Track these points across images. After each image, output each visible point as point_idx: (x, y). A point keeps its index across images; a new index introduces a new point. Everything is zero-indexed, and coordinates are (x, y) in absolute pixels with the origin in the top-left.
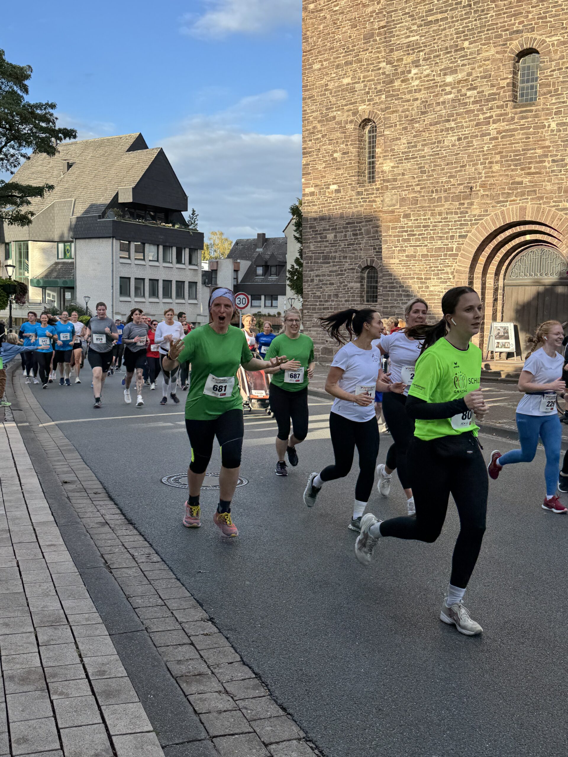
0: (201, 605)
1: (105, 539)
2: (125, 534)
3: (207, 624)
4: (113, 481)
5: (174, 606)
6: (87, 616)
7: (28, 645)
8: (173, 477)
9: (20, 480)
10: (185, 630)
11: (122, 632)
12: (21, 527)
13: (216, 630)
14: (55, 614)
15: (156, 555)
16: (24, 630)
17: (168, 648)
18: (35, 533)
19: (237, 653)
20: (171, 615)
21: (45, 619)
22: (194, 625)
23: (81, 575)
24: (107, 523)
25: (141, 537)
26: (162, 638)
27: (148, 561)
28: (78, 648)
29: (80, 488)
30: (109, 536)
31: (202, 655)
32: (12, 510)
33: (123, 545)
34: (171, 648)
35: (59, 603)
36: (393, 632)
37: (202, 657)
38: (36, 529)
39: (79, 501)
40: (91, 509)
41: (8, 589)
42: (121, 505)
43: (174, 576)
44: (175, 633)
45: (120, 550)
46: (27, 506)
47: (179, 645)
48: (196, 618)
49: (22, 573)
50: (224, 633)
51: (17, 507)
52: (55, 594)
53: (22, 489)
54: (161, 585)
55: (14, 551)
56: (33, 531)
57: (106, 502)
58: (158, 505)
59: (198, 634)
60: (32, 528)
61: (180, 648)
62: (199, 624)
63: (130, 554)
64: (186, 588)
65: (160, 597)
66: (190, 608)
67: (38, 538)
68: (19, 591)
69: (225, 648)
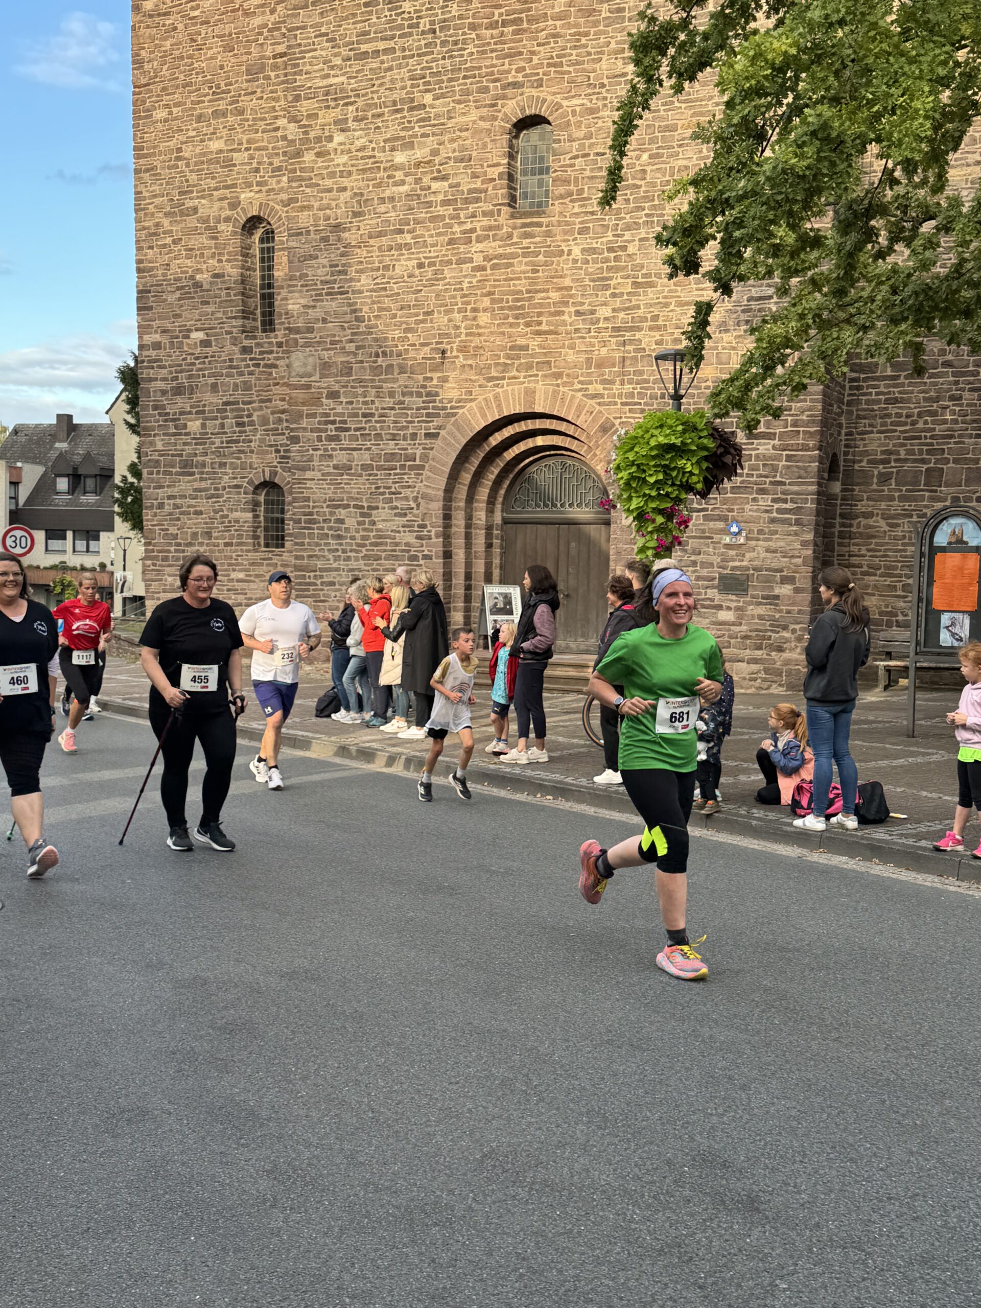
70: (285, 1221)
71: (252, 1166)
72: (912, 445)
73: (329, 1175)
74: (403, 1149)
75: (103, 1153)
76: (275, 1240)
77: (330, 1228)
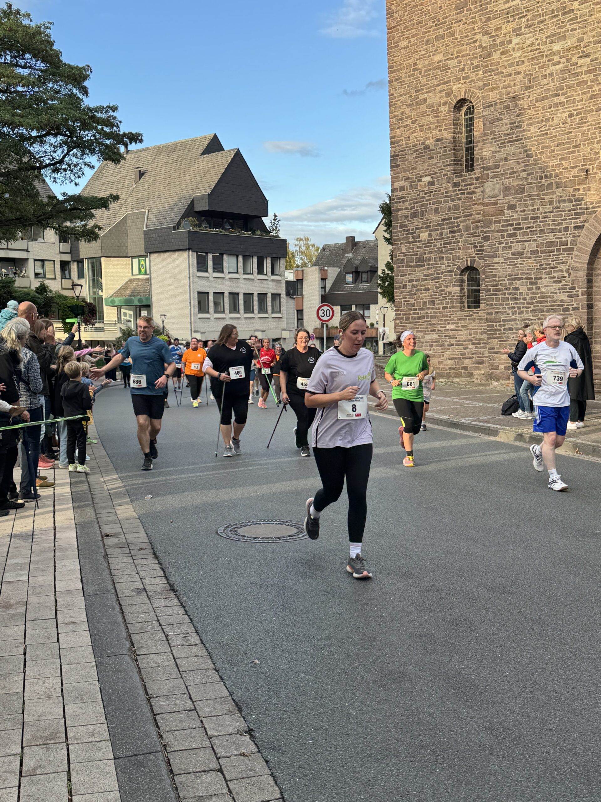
0: (240, 710)
1: (138, 613)
2: (163, 605)
3: (243, 738)
4: (161, 533)
5: (205, 712)
6: (91, 728)
7: (8, 774)
8: (231, 526)
9: (55, 535)
10: (215, 748)
11: (131, 754)
12: (42, 598)
13: (254, 748)
14: (52, 726)
15: (195, 635)
16: (9, 752)
17: (189, 776)
18: (56, 606)
19: (277, 785)
20: (199, 724)
21: (39, 734)
22: (227, 741)
23: (97, 666)
24: (145, 589)
25: (182, 609)
26: (184, 760)
27: (185, 643)
28: (69, 780)
29: (122, 543)
30: (144, 608)
31: (231, 788)
32: (37, 574)
33: (158, 621)
34: (192, 776)
35: (62, 709)
36: (487, 752)
37: (230, 791)
38: (58, 600)
39: (117, 560)
40: (130, 570)
41: (5, 687)
42: (165, 565)
43: (212, 665)
44: (201, 752)
45: (153, 627)
46: (55, 569)
47: (204, 771)
48: (231, 730)
49: (27, 663)
50: (264, 754)
51: (43, 571)
52: (60, 694)
53: (55, 546)
54: (194, 679)
55: (25, 631)
56: (54, 604)
57: (149, 561)
58: (207, 564)
59: (230, 755)
60: (54, 599)
61: (204, 776)
62: (233, 738)
63: (164, 633)
64: (225, 684)
65: (190, 698)
66: (226, 714)
67: (58, 612)
68: (17, 691)
69: (262, 778)
70: (499, 765)
71: (476, 722)
73: (528, 735)
74: (579, 723)
75: (379, 702)
76: (492, 779)
77: (530, 775)
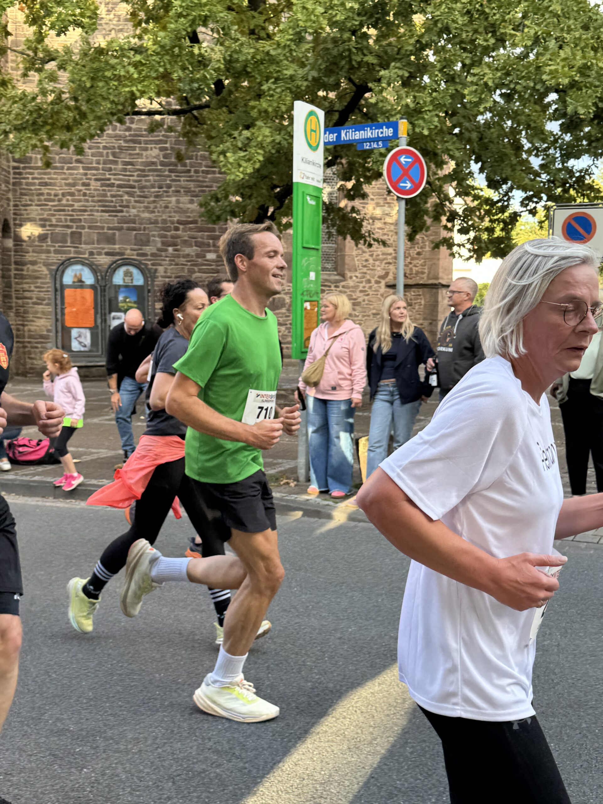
72: (60, 215)
